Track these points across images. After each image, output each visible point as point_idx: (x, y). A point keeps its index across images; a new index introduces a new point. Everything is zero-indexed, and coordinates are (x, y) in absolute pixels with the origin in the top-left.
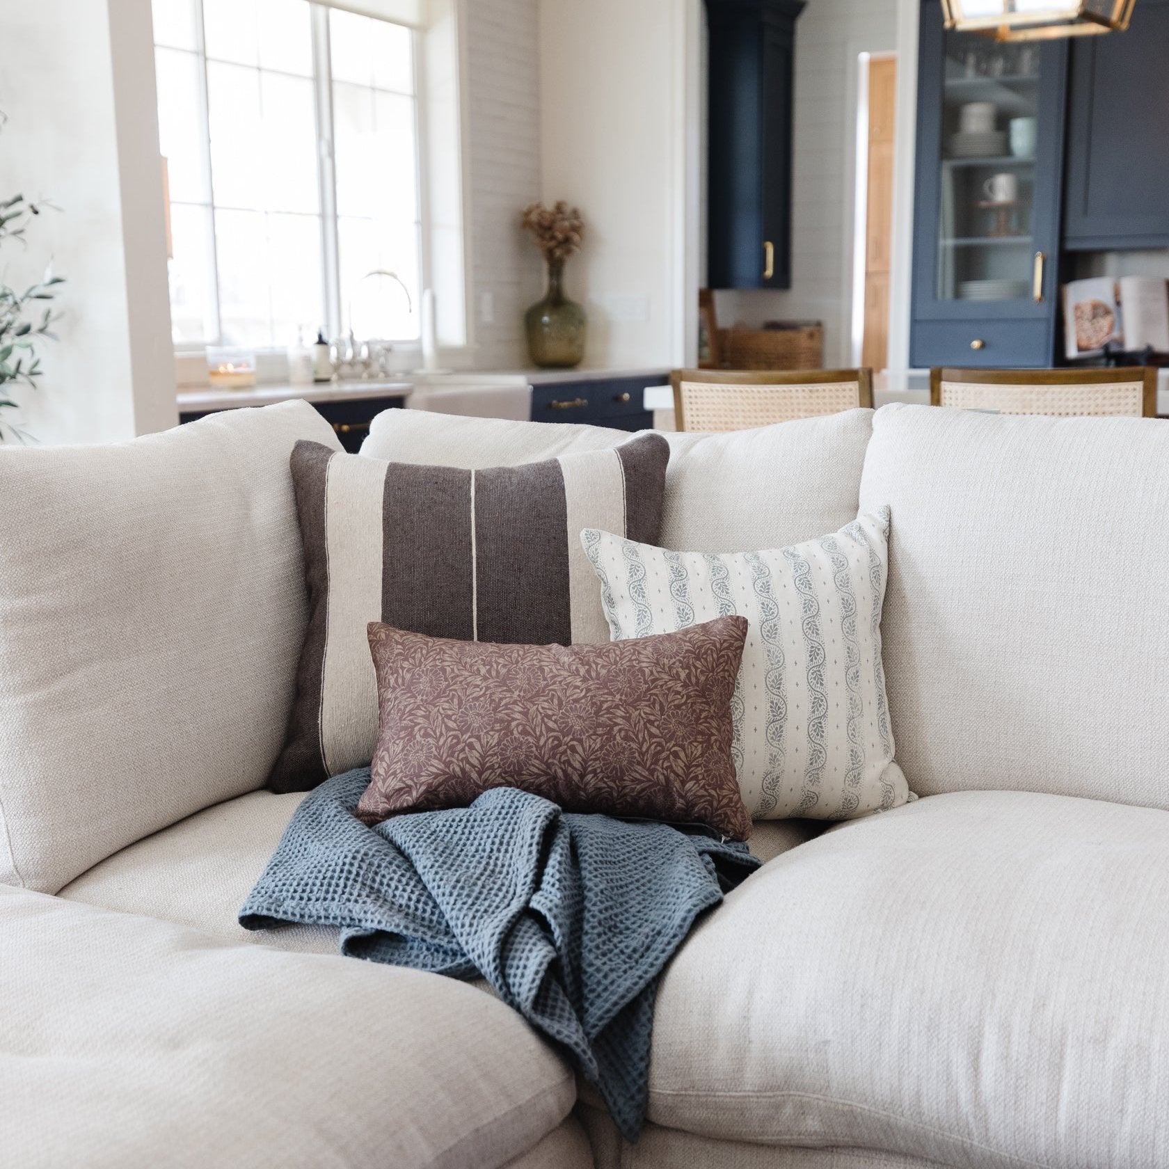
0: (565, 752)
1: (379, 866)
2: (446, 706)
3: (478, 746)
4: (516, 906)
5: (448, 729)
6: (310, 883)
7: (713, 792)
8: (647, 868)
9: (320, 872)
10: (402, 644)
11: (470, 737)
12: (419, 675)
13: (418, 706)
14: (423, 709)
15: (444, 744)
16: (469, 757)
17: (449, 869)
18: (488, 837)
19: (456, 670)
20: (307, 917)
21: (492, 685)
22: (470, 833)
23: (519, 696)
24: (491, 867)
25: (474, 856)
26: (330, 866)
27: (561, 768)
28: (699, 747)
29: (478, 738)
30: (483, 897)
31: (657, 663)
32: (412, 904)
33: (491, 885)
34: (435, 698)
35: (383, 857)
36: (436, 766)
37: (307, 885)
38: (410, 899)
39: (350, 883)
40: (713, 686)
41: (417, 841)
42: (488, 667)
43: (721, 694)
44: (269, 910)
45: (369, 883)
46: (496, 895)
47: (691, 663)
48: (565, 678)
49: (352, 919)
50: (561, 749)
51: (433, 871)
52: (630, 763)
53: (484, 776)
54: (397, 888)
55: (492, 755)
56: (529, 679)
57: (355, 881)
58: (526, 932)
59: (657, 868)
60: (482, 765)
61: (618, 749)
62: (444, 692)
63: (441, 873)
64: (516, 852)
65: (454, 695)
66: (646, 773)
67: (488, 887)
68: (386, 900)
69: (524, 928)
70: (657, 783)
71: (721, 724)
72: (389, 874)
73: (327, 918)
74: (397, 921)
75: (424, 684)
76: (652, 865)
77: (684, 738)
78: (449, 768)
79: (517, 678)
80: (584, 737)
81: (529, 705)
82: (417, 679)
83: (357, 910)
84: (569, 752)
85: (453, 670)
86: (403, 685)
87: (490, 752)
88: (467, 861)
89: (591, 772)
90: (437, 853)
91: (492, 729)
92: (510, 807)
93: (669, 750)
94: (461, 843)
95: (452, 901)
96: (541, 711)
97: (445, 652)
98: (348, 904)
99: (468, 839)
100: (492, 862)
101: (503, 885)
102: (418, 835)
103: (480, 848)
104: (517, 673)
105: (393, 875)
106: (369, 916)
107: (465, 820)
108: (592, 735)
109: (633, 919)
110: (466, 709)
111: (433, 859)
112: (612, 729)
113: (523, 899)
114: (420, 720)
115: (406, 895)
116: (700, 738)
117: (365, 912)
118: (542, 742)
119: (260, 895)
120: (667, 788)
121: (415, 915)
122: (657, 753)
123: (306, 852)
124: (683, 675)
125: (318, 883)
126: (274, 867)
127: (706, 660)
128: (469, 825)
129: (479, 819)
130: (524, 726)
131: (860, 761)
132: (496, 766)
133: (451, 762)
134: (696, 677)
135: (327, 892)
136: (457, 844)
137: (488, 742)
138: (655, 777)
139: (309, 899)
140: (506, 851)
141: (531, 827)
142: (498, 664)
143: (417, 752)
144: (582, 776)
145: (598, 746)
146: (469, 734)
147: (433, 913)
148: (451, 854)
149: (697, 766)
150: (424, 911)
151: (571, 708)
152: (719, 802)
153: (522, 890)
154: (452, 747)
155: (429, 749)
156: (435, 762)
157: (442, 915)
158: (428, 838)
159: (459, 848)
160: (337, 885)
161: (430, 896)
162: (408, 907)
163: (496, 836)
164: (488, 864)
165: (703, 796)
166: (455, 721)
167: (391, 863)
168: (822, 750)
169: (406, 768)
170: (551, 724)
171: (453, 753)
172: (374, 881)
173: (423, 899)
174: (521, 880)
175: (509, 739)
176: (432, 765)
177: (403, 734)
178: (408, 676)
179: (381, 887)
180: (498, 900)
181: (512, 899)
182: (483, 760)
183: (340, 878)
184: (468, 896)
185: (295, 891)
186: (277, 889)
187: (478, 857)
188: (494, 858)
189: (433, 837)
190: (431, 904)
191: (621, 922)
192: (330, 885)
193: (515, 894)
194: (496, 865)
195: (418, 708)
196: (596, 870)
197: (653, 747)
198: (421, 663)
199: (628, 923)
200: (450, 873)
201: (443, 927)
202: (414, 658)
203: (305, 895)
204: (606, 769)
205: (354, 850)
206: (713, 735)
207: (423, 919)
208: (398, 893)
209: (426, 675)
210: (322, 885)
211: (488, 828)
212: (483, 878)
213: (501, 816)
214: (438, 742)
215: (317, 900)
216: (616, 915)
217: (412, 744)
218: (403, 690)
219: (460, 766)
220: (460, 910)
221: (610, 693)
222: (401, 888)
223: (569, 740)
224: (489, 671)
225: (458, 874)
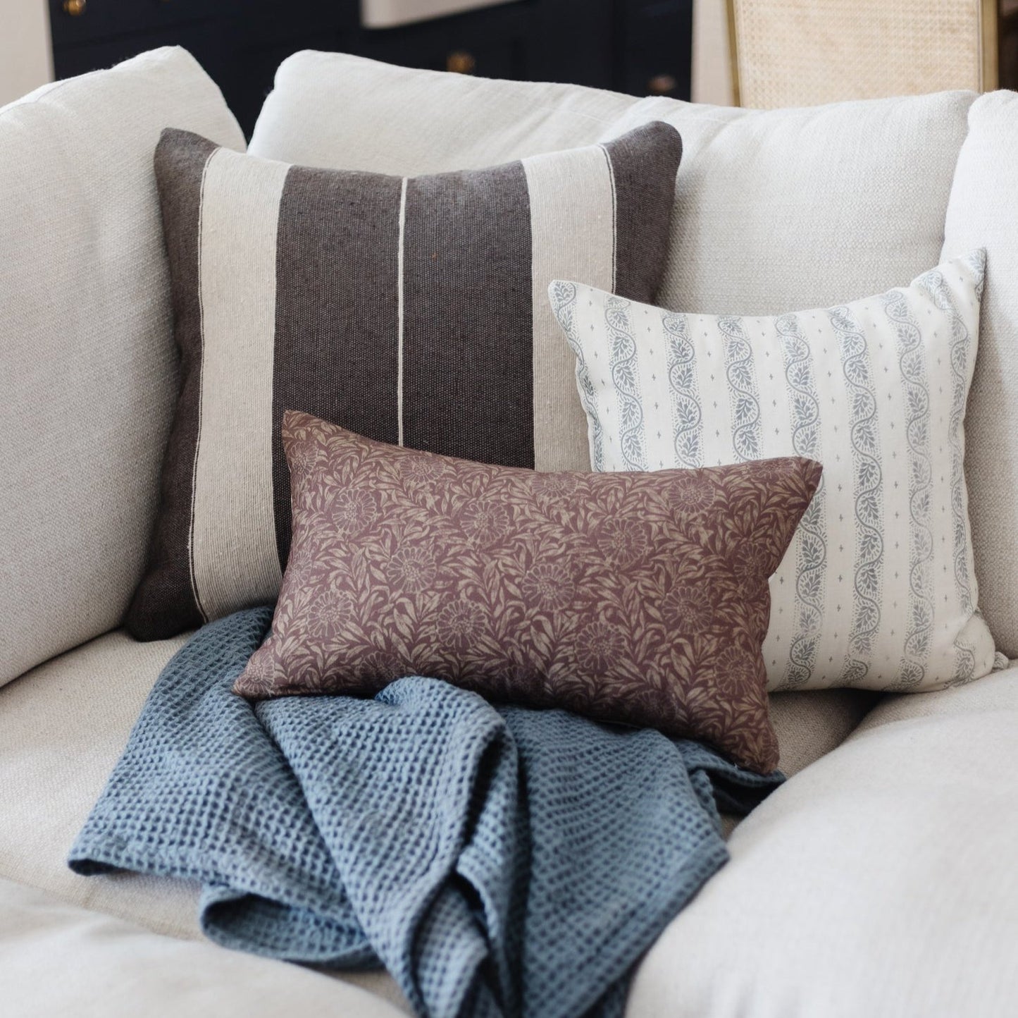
0: (527, 630)
1: (255, 798)
2: (375, 547)
3: (410, 609)
4: (437, 872)
5: (374, 581)
6: (163, 816)
7: (726, 706)
8: (619, 805)
9: (176, 801)
10: (326, 449)
11: (401, 596)
12: (344, 498)
13: (339, 543)
14: (344, 548)
15: (366, 601)
16: (398, 624)
17: (351, 807)
18: (406, 759)
19: (394, 497)
20: (157, 867)
21: (439, 525)
22: (383, 750)
23: (474, 544)
24: (407, 807)
25: (385, 788)
26: (189, 793)
27: (521, 650)
28: (714, 642)
29: (412, 598)
30: (393, 854)
31: (671, 517)
32: (297, 855)
33: (406, 836)
34: (361, 535)
35: (261, 783)
36: (352, 631)
37: (158, 819)
38: (295, 849)
39: (215, 821)
40: (746, 556)
41: (312, 758)
42: (437, 497)
43: (757, 568)
44: (107, 854)
45: (240, 821)
46: (412, 852)
47: (719, 520)
48: (540, 525)
49: (217, 874)
50: (523, 624)
51: (329, 809)
52: (616, 653)
53: (416, 650)
54: (278, 831)
55: (429, 624)
56: (491, 521)
57: (223, 819)
58: (448, 914)
59: (632, 804)
60: (415, 636)
61: (601, 633)
62: (375, 528)
63: (339, 813)
64: (441, 788)
65: (386, 533)
66: (636, 670)
67: (401, 839)
68: (262, 848)
69: (446, 908)
70: (650, 685)
71: (751, 611)
72: (268, 809)
73: (184, 870)
74: (276, 883)
75: (348, 512)
76: (626, 799)
77: (694, 627)
78: (369, 636)
79: (475, 518)
80: (556, 612)
81: (486, 558)
82: (341, 504)
83: (224, 861)
84: (533, 629)
85: (390, 496)
86: (322, 508)
87: (427, 620)
88: (376, 795)
89: (560, 660)
90: (336, 780)
91: (432, 588)
92: (438, 715)
93: (671, 641)
94: (370, 764)
95: (352, 859)
96: (502, 568)
97: (382, 469)
98: (211, 852)
99: (379, 759)
100: (409, 798)
101: (422, 835)
102: (313, 748)
103: (395, 775)
104: (476, 511)
105: (273, 811)
106: (239, 873)
107: (377, 727)
108: (566, 609)
109: (597, 888)
110: (400, 555)
111: (330, 790)
112: (595, 604)
113: (447, 862)
114: (338, 564)
115: (290, 842)
116: (716, 629)
117: (235, 867)
118: (497, 613)
119: (96, 830)
120: (663, 692)
121: (301, 873)
122: (653, 645)
123: (161, 764)
124: (705, 537)
125: (173, 818)
126: (120, 781)
127: (741, 518)
128: (382, 737)
129: (395, 730)
130: (476, 587)
131: (927, 621)
132: (433, 639)
133: (373, 628)
134: (723, 542)
135: (185, 833)
136: (365, 767)
137: (424, 605)
138: (648, 676)
139: (161, 842)
140: (429, 783)
141: (462, 753)
142: (452, 493)
143: (329, 608)
144: (548, 664)
145: (573, 626)
146: (401, 591)
147: (325, 871)
148: (355, 782)
149: (708, 667)
150: (314, 867)
151: (543, 569)
152: (734, 719)
153: (446, 848)
154: (376, 607)
155: (346, 606)
156: (351, 625)
157: (336, 874)
158: (327, 753)
159: (366, 773)
160: (198, 824)
161: (321, 845)
162: (292, 859)
163: (416, 759)
164: (403, 801)
165: (712, 710)
166: (384, 571)
167: (270, 793)
168: (875, 608)
169: (313, 628)
170: (512, 589)
171: (377, 615)
172: (247, 819)
173: (312, 849)
174: (445, 832)
175: (453, 603)
176: (348, 630)
177: (314, 580)
178: (330, 498)
179: (256, 829)
180: (413, 860)
181: (433, 859)
182: (416, 629)
183: (201, 813)
184: (374, 852)
185: (143, 829)
186: (119, 823)
187: (391, 788)
188: (412, 791)
189: (333, 753)
190: (323, 857)
191: (581, 893)
192: (188, 822)
193: (437, 850)
194: (414, 803)
195: (338, 546)
196: (550, 816)
197: (649, 635)
198: (348, 481)
199: (590, 894)
200: (352, 815)
201: (337, 891)
202: (340, 472)
203: (155, 836)
204: (582, 658)
205: (222, 772)
206: (738, 625)
207: (312, 878)
208: (279, 838)
209: (354, 500)
210: (178, 822)
211: (407, 745)
212: (396, 824)
213: (425, 729)
214: (358, 598)
215: (172, 843)
216: (574, 884)
217: (324, 595)
218: (320, 516)
219: (384, 635)
220: (362, 873)
221: (599, 554)
222: (283, 831)
223: (534, 612)
224: (438, 504)
225: (362, 816)
